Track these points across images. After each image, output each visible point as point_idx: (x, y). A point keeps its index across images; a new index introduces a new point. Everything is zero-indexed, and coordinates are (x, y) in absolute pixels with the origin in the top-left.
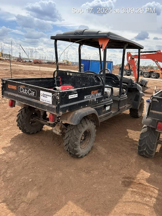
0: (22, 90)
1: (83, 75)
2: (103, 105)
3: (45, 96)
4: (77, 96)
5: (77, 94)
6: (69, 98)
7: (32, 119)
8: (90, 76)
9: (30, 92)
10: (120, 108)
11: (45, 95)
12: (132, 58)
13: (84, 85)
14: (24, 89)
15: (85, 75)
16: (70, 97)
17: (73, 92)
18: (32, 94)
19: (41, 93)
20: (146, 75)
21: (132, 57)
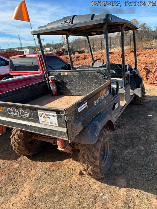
0: (10, 112)
2: (113, 104)
3: (46, 116)
4: (87, 106)
5: (86, 103)
9: (23, 113)
14: (14, 110)
16: (80, 110)
18: (27, 116)
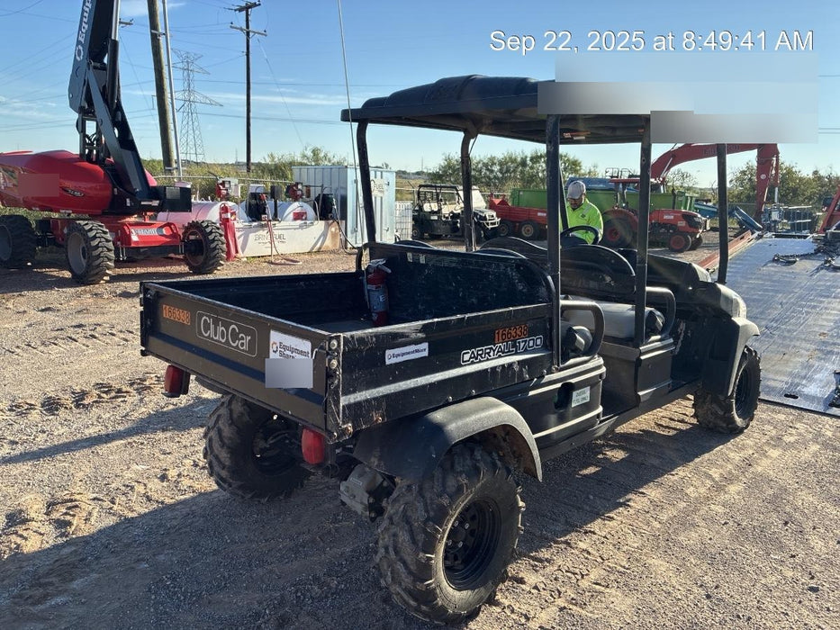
0: (207, 328)
1: (471, 263)
2: (559, 385)
3: (286, 352)
4: (426, 354)
5: (425, 345)
6: (388, 362)
7: (266, 440)
8: (498, 266)
9: (235, 336)
10: (641, 393)
11: (285, 348)
13: (473, 303)
14: (216, 323)
15: (477, 262)
16: (392, 357)
17: (402, 335)
19: (271, 342)
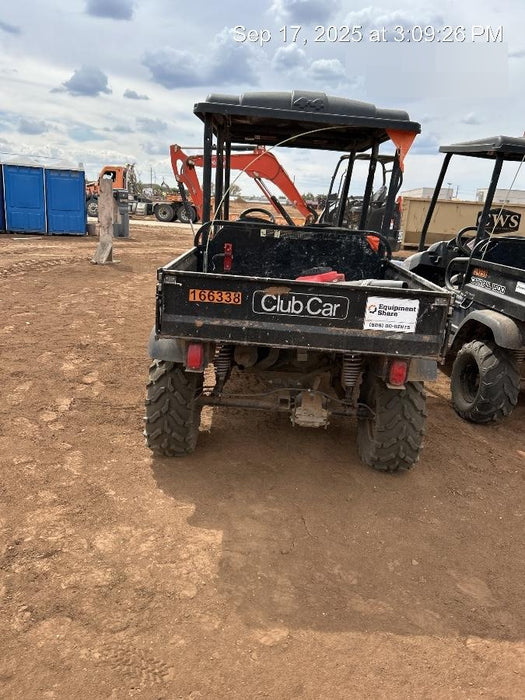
0: (272, 303)
3: (388, 311)
9: (316, 307)
12: (188, 164)
14: (287, 300)
18: (327, 312)
19: (368, 305)
20: (165, 213)
21: (190, 162)
